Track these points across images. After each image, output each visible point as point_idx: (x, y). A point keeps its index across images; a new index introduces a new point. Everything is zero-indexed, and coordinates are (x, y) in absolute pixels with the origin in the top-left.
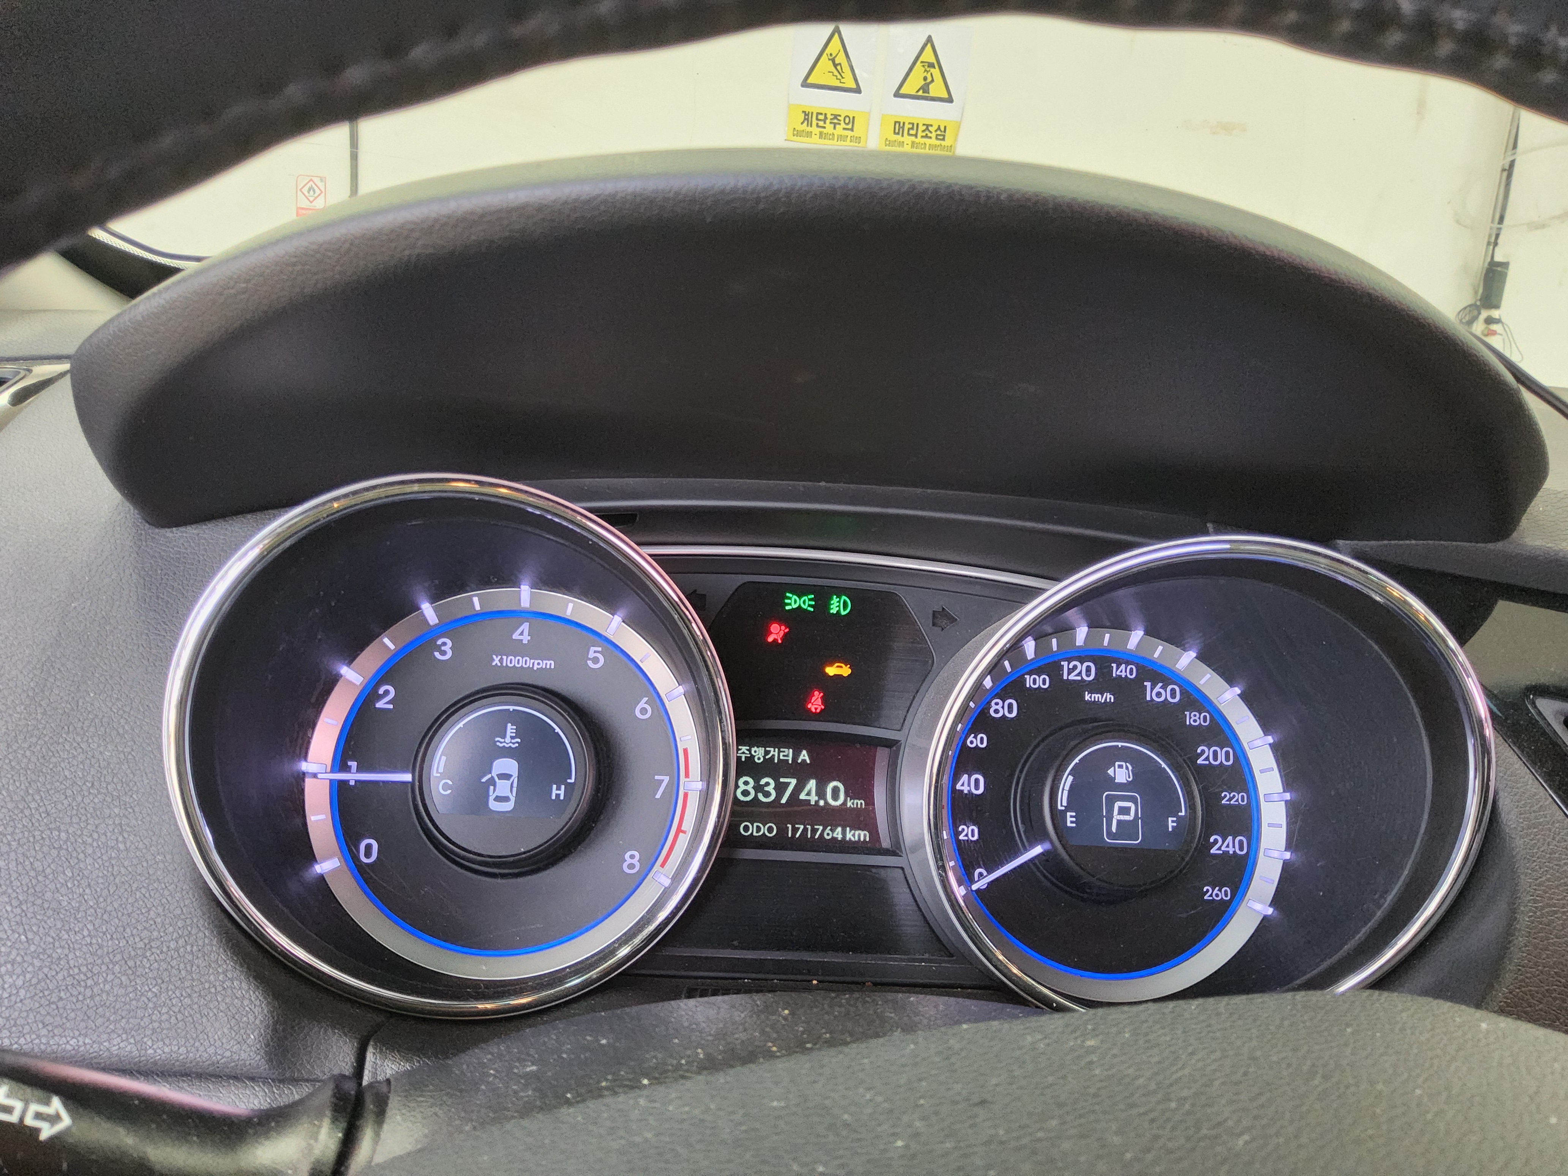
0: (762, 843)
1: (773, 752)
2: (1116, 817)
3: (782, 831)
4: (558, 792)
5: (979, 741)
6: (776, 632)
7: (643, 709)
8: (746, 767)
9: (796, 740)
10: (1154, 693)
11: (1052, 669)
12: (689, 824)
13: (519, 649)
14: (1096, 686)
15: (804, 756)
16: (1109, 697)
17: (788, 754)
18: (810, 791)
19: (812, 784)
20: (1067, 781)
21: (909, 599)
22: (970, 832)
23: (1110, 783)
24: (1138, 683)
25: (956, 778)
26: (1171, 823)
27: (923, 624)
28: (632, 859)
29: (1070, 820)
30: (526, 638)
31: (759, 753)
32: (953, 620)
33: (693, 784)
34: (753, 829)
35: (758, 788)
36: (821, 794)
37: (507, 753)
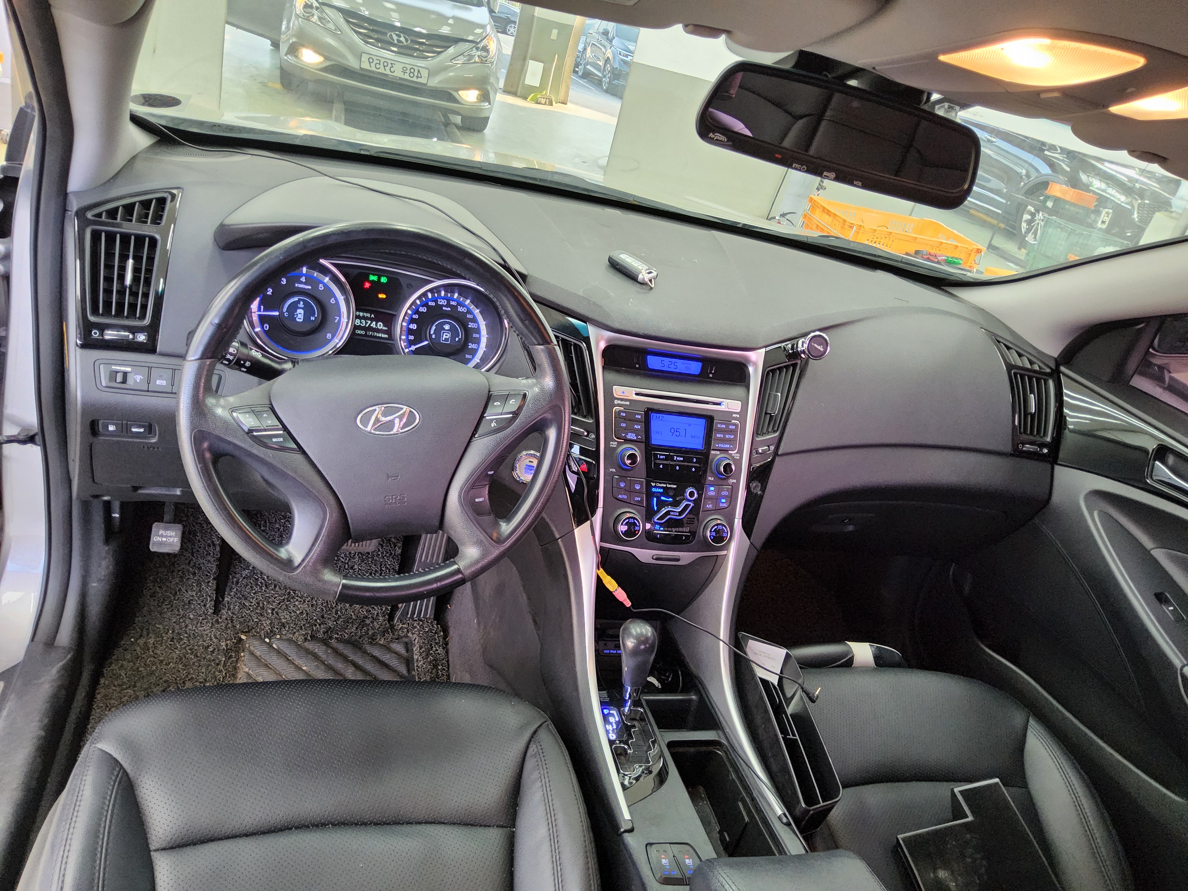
0: (361, 335)
1: (365, 314)
2: (444, 337)
3: (366, 333)
4: (313, 318)
5: (416, 316)
6: (367, 285)
7: (332, 301)
8: (358, 317)
9: (371, 312)
10: (460, 309)
11: (436, 301)
12: (343, 329)
13: (301, 283)
14: (446, 306)
15: (373, 316)
16: (449, 309)
17: (368, 315)
18: (373, 325)
19: (374, 323)
20: (434, 328)
21: (401, 279)
22: (412, 337)
23: (444, 329)
24: (456, 307)
25: (409, 324)
26: (457, 339)
27: (404, 286)
28: (329, 336)
29: (433, 336)
30: (304, 281)
31: (361, 314)
32: (412, 286)
33: (344, 320)
34: (359, 332)
35: (361, 322)
36: (376, 325)
37: (301, 308)
